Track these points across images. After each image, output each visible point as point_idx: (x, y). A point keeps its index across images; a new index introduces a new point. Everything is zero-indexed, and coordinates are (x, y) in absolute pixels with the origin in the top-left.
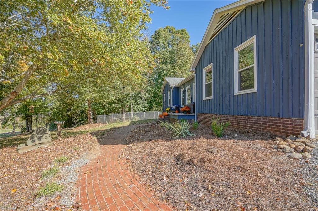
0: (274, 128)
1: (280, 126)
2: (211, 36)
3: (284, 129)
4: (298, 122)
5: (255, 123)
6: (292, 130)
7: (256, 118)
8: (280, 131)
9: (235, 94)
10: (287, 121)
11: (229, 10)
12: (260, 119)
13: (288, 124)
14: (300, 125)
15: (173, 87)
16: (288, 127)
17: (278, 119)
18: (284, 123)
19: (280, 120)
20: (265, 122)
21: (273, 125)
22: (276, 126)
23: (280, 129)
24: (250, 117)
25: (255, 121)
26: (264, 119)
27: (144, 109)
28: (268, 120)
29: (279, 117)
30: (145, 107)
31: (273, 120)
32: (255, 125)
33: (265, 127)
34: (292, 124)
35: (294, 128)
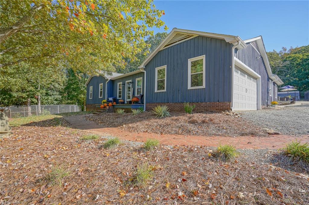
0: (215, 108)
1: (219, 107)
2: (166, 45)
3: (221, 108)
4: (228, 103)
5: (203, 106)
6: (225, 108)
7: (204, 103)
8: (219, 110)
9: (188, 89)
10: (222, 104)
11: (187, 33)
12: (207, 104)
13: (223, 105)
14: (229, 105)
15: (109, 79)
16: (223, 107)
17: (217, 103)
18: (221, 105)
19: (219, 104)
20: (210, 105)
21: (215, 107)
22: (217, 107)
23: (219, 108)
24: (200, 103)
25: (203, 105)
26: (209, 104)
27: (56, 102)
28: (212, 104)
29: (219, 102)
30: (56, 100)
31: (215, 104)
32: (203, 108)
33: (210, 108)
34: (225, 105)
35: (226, 107)
